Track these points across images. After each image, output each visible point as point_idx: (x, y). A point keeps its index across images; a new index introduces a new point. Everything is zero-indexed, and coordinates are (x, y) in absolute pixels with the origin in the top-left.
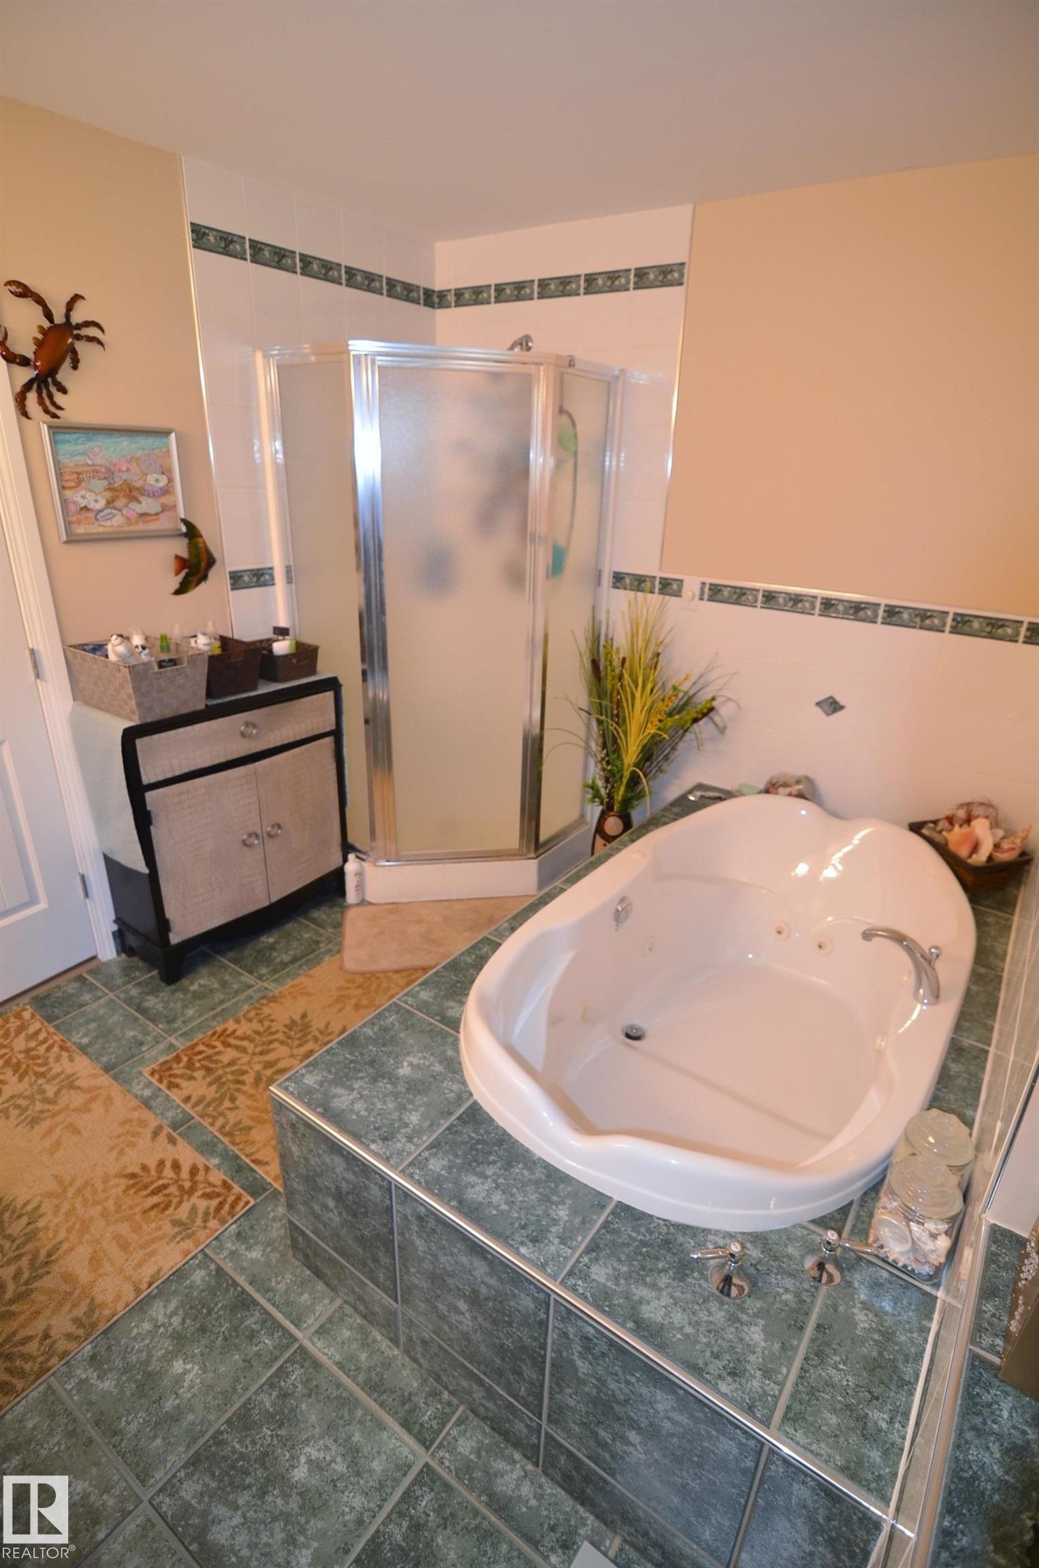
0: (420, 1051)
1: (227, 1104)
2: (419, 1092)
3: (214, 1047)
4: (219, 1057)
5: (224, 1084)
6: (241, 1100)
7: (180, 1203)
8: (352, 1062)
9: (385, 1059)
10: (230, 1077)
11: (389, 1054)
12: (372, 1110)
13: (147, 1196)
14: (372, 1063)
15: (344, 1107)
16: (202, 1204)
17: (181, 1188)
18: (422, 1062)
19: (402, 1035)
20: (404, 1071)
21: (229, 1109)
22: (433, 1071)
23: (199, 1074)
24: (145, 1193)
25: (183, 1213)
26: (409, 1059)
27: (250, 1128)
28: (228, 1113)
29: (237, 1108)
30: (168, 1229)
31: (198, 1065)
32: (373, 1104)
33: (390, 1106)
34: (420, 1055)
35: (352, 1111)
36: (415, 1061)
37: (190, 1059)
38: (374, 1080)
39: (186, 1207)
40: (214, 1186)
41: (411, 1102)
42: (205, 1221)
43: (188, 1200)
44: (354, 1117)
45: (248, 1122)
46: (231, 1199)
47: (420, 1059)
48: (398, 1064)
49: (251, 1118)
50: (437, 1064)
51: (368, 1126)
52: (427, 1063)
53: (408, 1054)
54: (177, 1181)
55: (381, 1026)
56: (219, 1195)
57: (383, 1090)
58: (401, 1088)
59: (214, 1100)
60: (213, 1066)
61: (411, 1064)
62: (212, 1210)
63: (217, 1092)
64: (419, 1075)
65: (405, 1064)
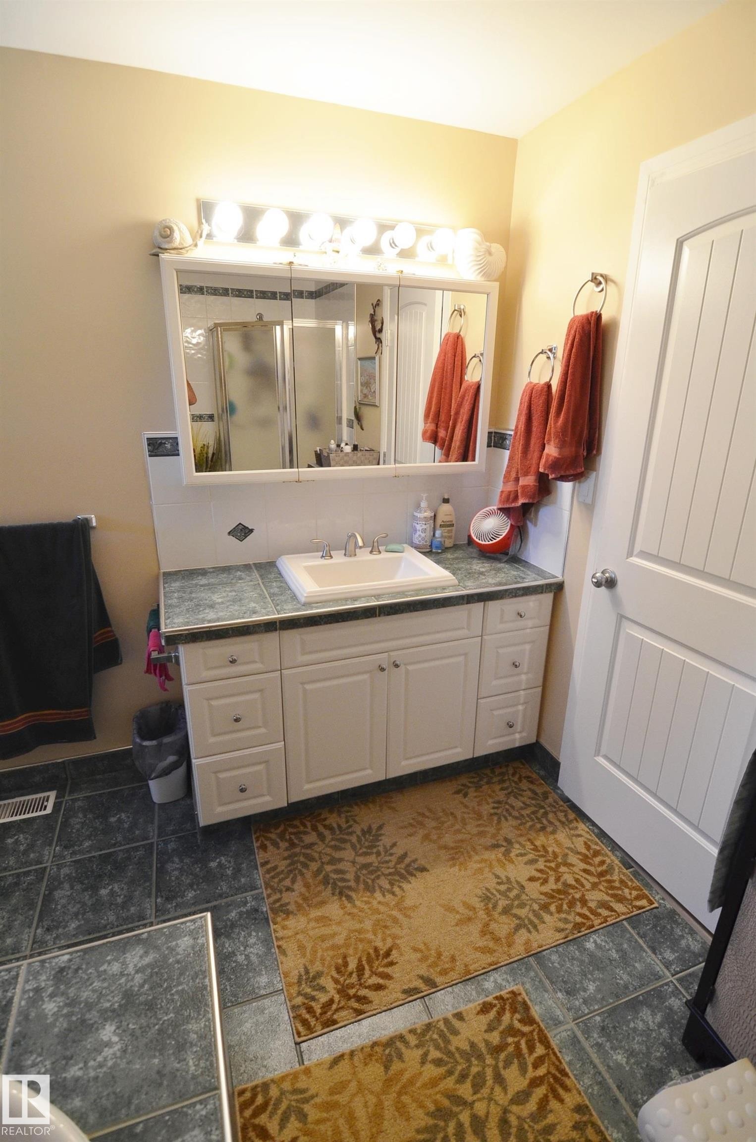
0: (115, 1065)
1: (435, 1054)
2: (69, 1030)
3: (536, 1066)
4: (515, 1067)
5: (468, 1060)
6: (431, 1071)
7: (336, 981)
8: (169, 988)
9: (143, 1021)
10: (474, 1070)
11: (144, 1029)
12: (99, 976)
13: (360, 960)
14: (151, 1006)
15: (128, 955)
16: (323, 998)
17: (352, 986)
18: (100, 1059)
19: (156, 1061)
20: (108, 1032)
21: (426, 1054)
22: (76, 1064)
23: (495, 1038)
24: (364, 959)
25: (327, 982)
26: (117, 1047)
27: (387, 1068)
28: (420, 1052)
29: (423, 1063)
30: (317, 967)
31: (510, 1040)
32: (105, 979)
33: (86, 994)
34: (110, 1063)
35: (116, 959)
36: (108, 1052)
37: (523, 1034)
38: (128, 996)
39: (330, 986)
40: (337, 1010)
41: (69, 1015)
42: (306, 996)
43: (335, 989)
44: (109, 958)
45: (396, 1066)
46: (313, 1022)
47: (105, 1059)
48: (122, 1030)
49: (401, 1072)
50: (80, 1073)
51: (88, 963)
52: (91, 1063)
53: (124, 1051)
54: (361, 985)
55: (192, 1045)
56: (323, 1013)
57: (109, 998)
58: (93, 1016)
59: (447, 1042)
60: (502, 1056)
61: (108, 1044)
62: (313, 1004)
63: (457, 1049)
64: (89, 1043)
65: (115, 1039)
